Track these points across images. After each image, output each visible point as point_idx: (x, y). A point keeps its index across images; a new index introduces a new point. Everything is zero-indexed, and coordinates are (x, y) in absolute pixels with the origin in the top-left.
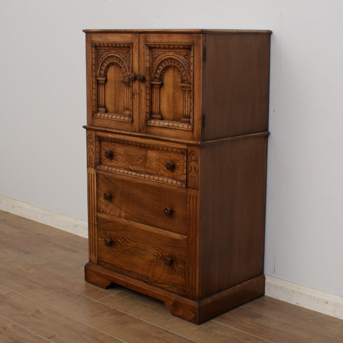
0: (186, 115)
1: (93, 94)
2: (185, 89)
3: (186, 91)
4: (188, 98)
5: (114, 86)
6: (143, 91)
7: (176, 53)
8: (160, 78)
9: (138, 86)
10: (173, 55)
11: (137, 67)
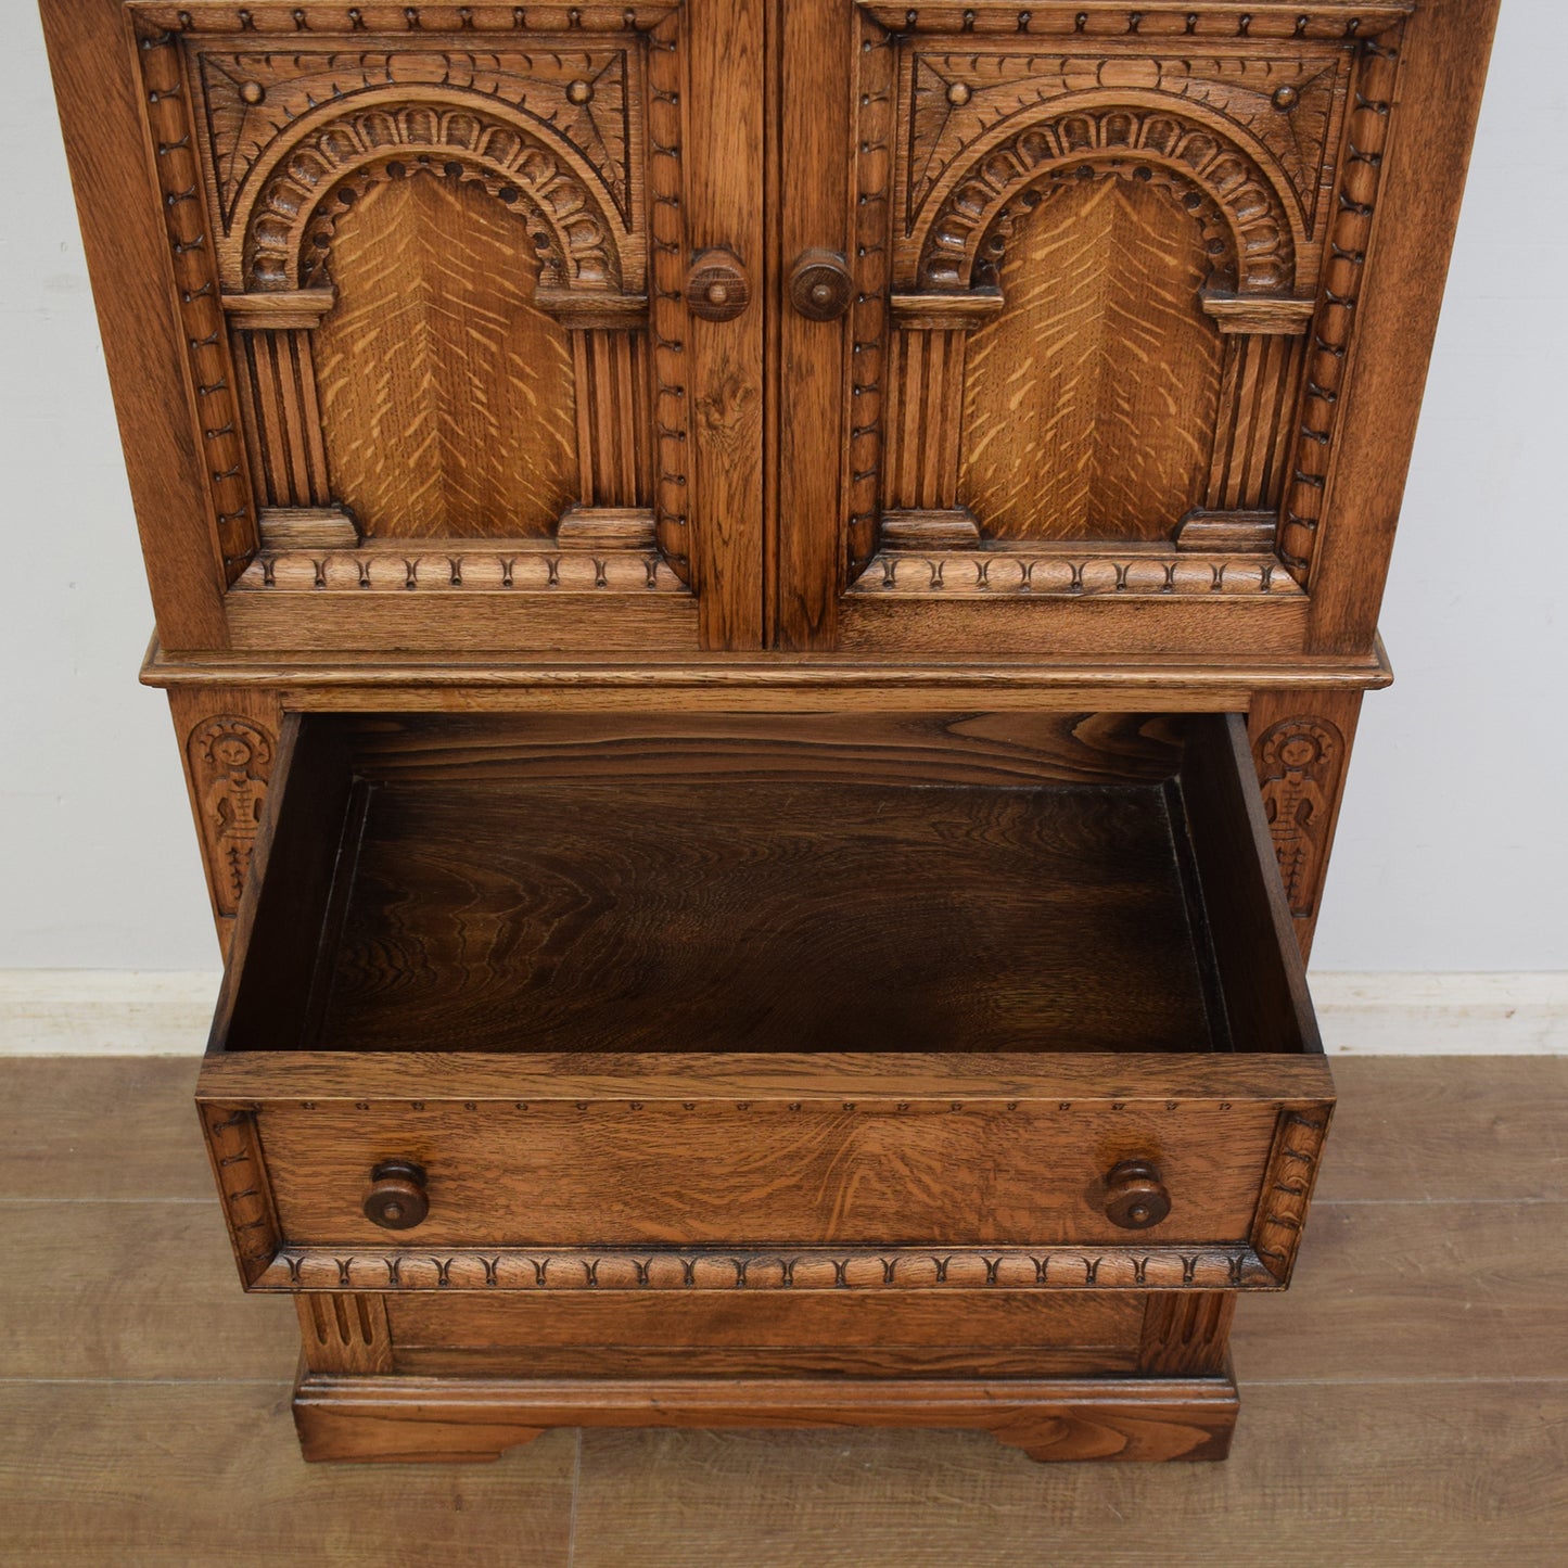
0: (1232, 495)
1: (206, 432)
2: (1243, 330)
3: (1246, 338)
4: (1261, 381)
5: (434, 340)
6: (818, 368)
7: (1188, 66)
8: (977, 264)
9: (754, 336)
10: (1151, 82)
11: (751, 198)
